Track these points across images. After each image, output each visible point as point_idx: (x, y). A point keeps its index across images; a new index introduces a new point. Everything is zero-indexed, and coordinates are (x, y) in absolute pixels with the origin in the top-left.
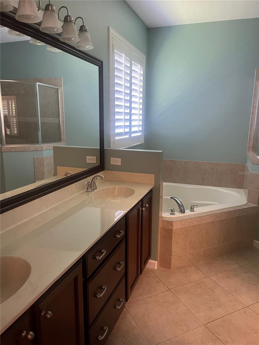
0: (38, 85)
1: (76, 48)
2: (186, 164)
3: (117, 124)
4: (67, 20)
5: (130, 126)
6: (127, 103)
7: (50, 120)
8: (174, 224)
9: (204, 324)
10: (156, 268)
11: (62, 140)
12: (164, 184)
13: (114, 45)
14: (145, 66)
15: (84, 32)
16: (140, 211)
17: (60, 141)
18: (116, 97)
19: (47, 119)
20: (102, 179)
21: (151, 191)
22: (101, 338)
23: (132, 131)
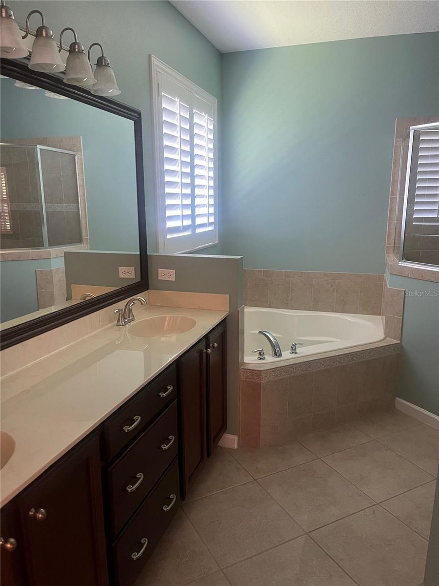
0: (40, 149)
1: (92, 92)
2: (288, 277)
3: (169, 213)
4: (73, 50)
5: (193, 216)
6: (187, 177)
7: (63, 207)
8: (263, 374)
9: (307, 532)
10: (236, 446)
11: (83, 240)
12: (245, 310)
13: (160, 85)
14: (216, 116)
15: (104, 67)
16: (204, 355)
17: (81, 242)
18: (166, 169)
19: (57, 206)
20: (142, 304)
21: (224, 322)
22: (135, 556)
23: (196, 224)
